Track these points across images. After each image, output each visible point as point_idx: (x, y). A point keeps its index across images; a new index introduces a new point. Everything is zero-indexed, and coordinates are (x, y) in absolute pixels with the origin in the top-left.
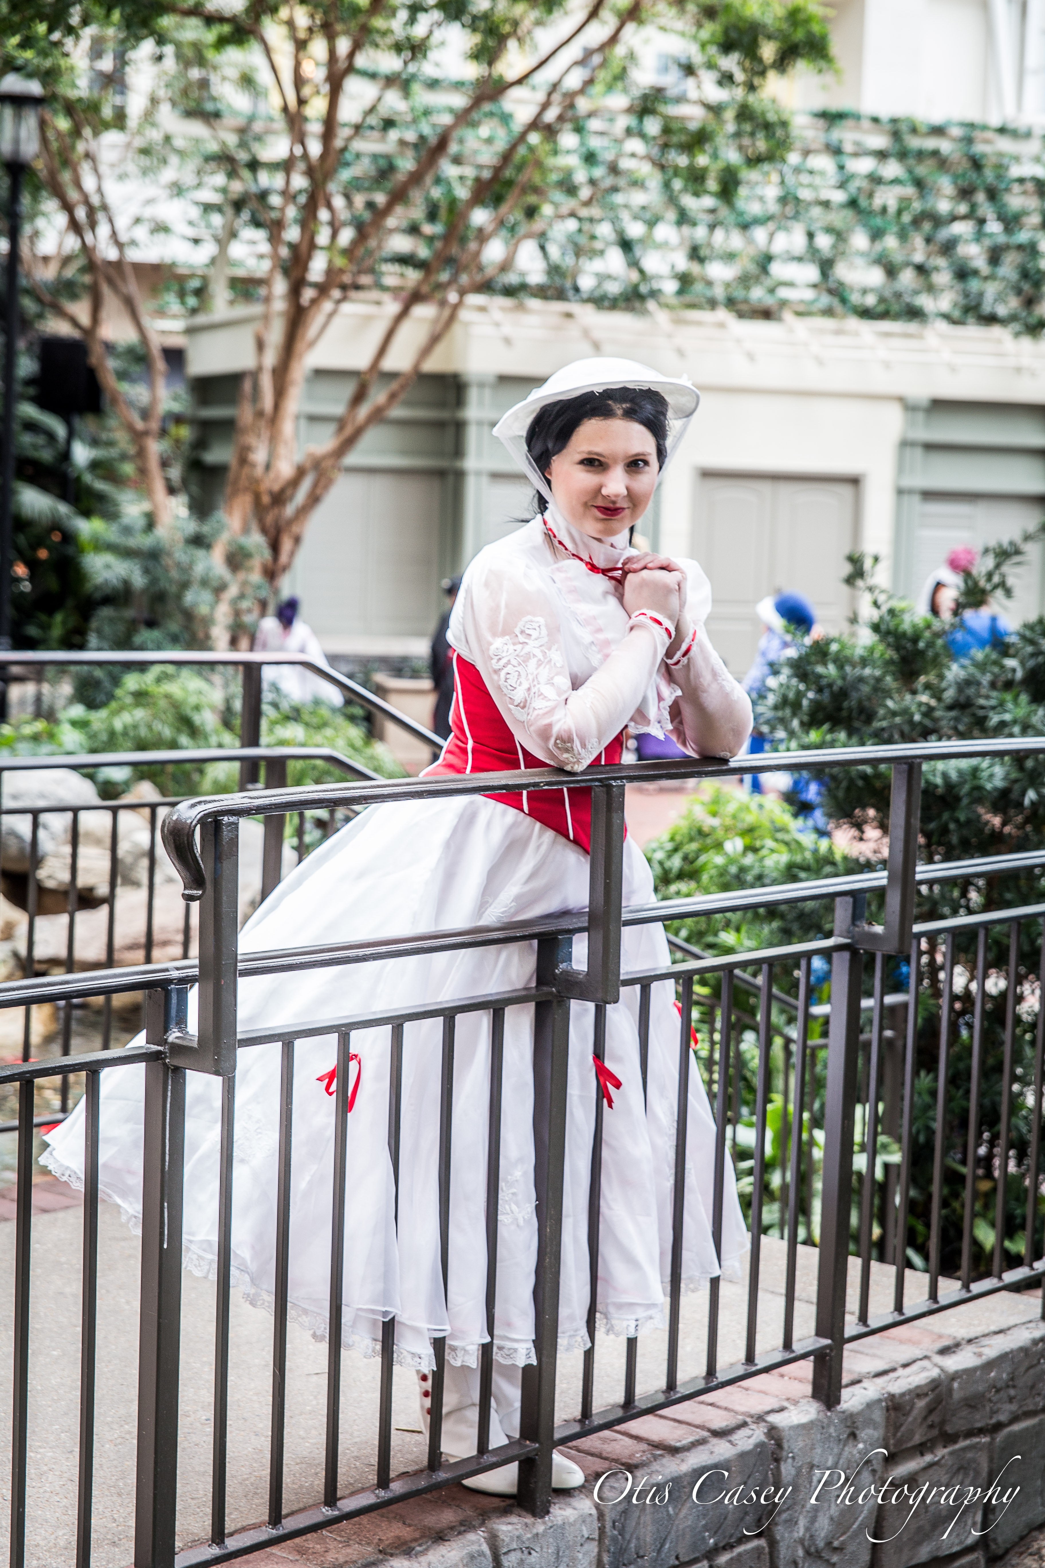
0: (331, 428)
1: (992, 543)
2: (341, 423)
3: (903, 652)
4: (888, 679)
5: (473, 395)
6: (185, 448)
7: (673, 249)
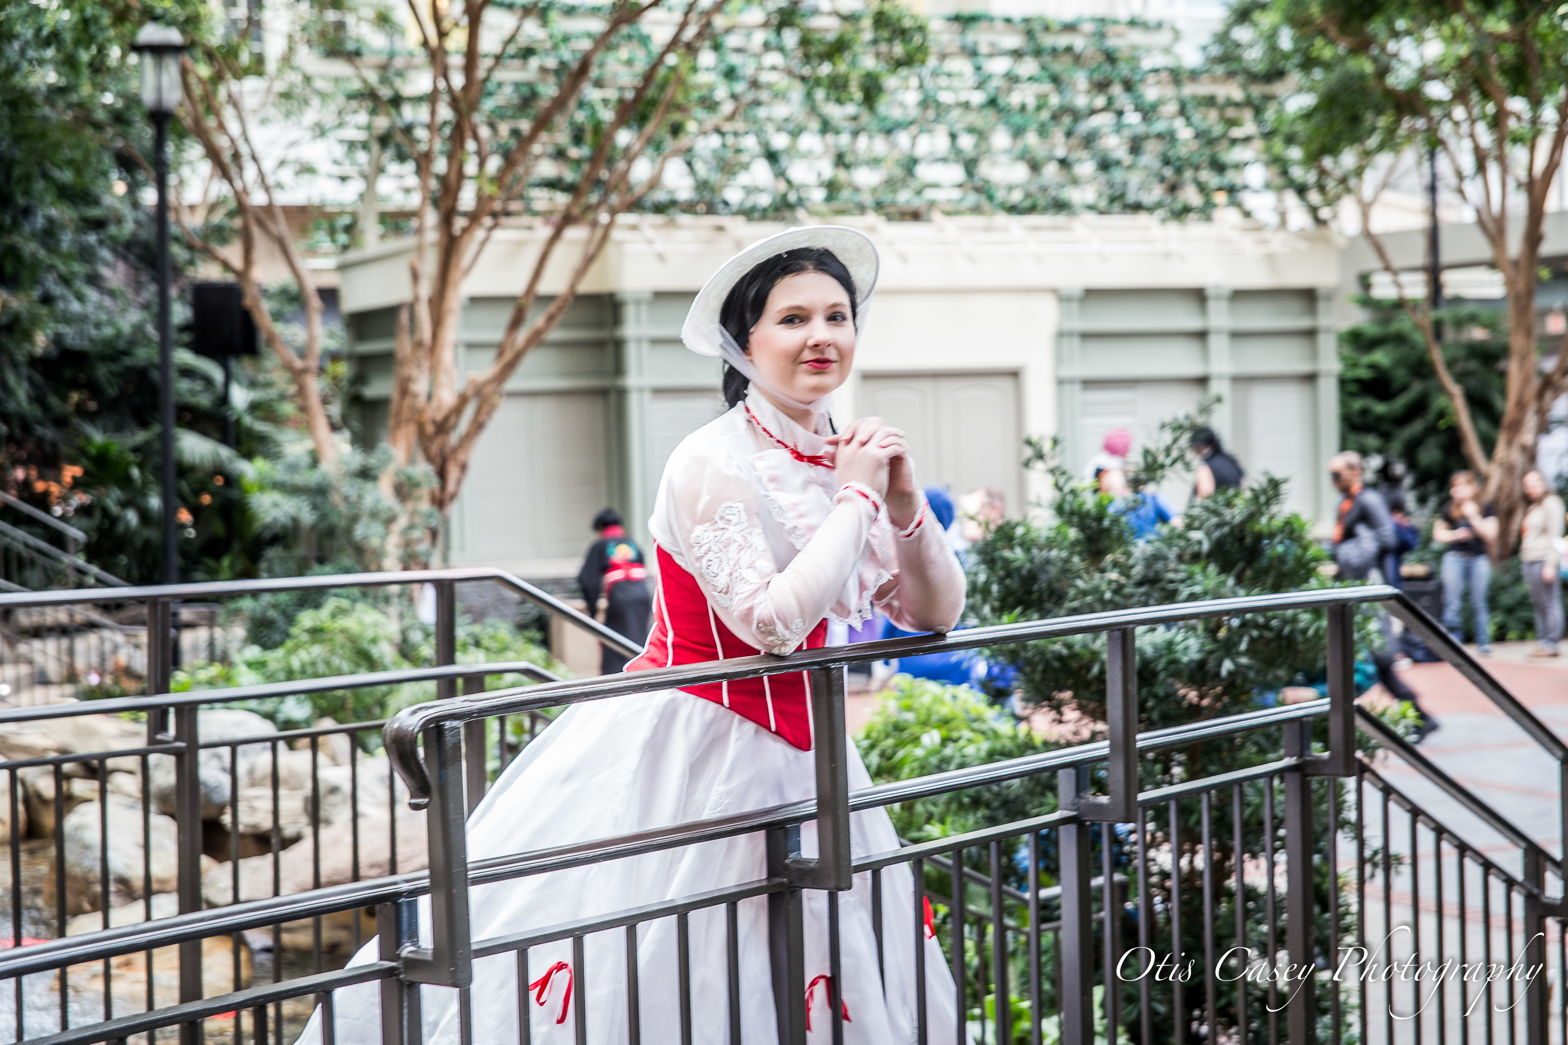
0: (491, 354)
1: (1168, 418)
2: (500, 348)
3: (1089, 532)
4: (1076, 559)
5: (630, 313)
6: (344, 384)
7: (818, 158)
